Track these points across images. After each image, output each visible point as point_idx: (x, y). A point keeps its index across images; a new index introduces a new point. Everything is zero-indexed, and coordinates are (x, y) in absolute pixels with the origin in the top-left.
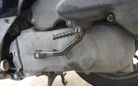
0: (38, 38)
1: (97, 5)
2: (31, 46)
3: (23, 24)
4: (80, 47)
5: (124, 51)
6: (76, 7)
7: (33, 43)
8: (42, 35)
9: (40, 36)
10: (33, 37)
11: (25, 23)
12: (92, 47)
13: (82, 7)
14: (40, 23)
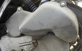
0: (12, 42)
1: (43, 29)
2: (8, 47)
3: (2, 32)
4: (37, 49)
5: (63, 50)
6: (31, 30)
7: (9, 45)
8: (14, 40)
9: (12, 41)
10: (8, 41)
11: (3, 31)
12: (44, 49)
13: (34, 30)
14: (12, 33)
